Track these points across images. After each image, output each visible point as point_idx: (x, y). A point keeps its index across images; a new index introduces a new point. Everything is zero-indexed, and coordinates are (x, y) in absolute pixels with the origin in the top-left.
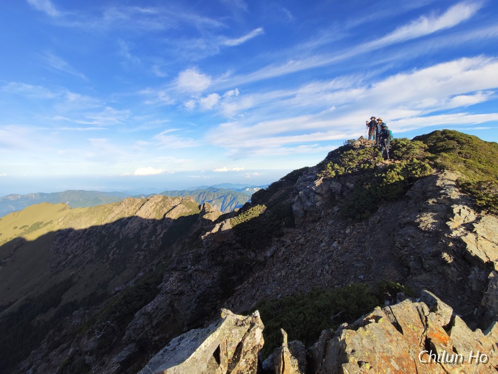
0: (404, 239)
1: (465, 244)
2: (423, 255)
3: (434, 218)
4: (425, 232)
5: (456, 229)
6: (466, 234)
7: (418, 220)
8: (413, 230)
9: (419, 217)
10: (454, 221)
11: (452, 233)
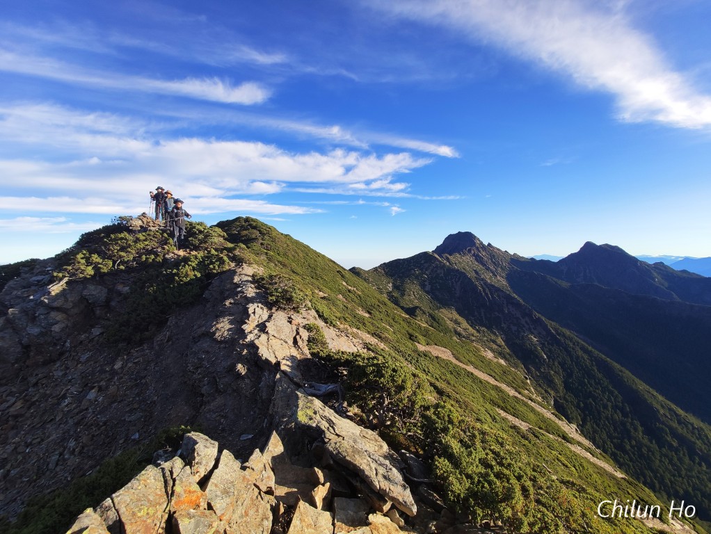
0: (198, 358)
1: (258, 348)
2: (217, 374)
3: (231, 323)
4: (221, 342)
5: (251, 332)
6: (260, 336)
7: (214, 329)
8: (208, 343)
9: (215, 325)
10: (250, 322)
11: (246, 338)
